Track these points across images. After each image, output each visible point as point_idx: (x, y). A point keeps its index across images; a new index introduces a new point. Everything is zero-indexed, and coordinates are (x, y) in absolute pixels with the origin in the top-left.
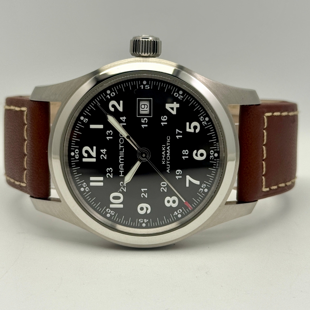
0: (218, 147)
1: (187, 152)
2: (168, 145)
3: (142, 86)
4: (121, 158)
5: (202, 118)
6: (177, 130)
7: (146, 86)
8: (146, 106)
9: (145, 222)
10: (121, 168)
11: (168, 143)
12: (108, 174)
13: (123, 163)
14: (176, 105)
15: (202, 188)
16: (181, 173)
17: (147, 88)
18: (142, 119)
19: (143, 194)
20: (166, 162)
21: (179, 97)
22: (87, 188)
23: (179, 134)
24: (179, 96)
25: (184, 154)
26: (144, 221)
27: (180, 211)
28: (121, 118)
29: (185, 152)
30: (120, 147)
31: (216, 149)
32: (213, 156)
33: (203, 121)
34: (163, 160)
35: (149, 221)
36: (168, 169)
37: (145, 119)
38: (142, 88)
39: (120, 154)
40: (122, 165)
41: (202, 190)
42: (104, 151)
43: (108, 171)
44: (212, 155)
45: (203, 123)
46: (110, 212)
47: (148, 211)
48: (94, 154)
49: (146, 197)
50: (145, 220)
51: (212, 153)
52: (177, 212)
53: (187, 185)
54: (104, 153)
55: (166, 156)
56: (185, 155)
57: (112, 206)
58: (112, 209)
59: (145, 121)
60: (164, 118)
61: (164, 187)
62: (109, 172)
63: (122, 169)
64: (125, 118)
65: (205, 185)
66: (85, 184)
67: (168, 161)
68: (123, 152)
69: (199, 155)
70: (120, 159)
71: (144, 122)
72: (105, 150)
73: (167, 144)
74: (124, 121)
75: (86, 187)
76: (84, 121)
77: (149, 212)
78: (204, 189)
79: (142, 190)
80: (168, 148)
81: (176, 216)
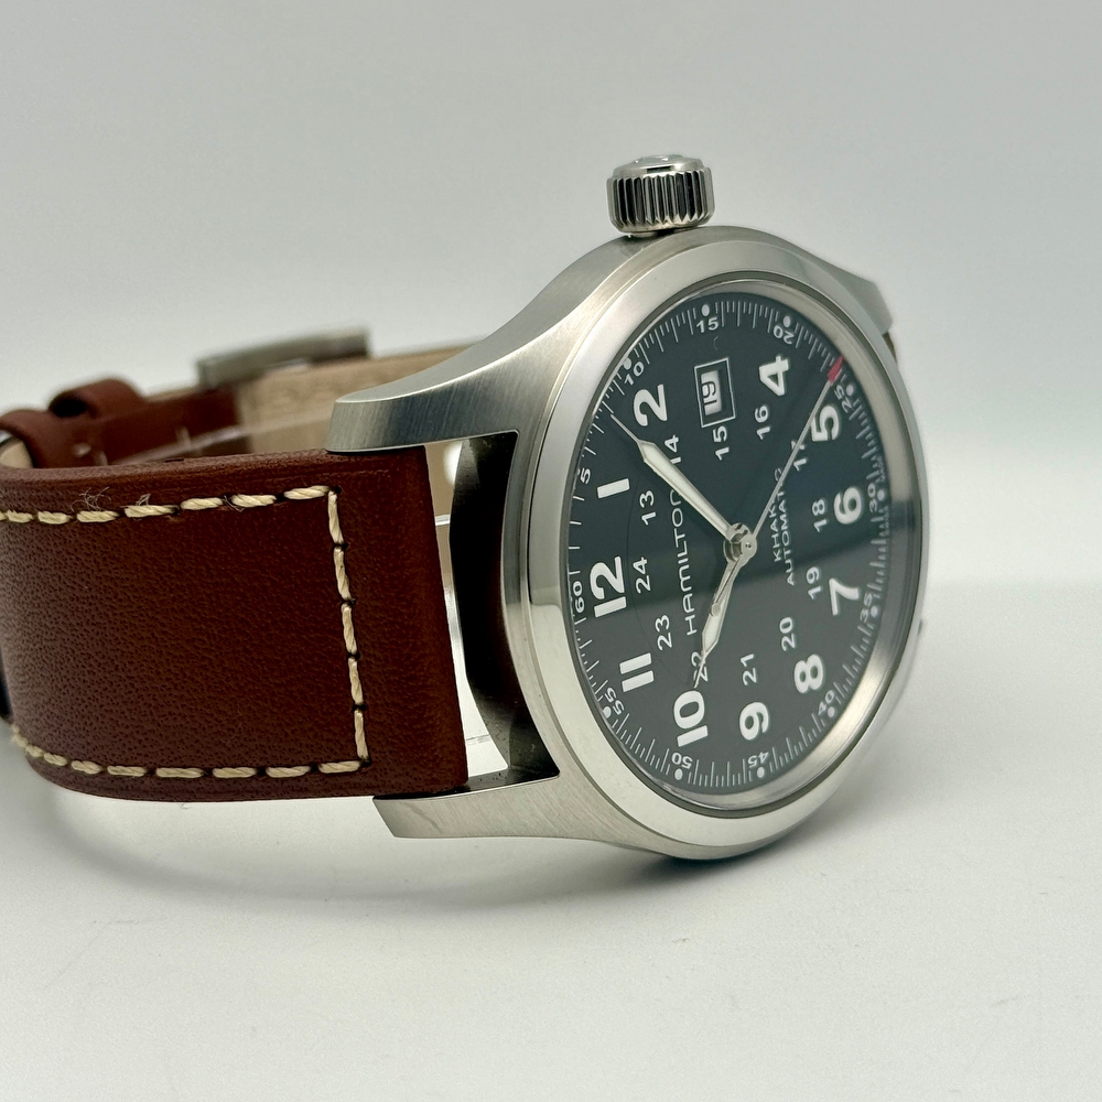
1: (821, 507)
2: (781, 498)
3: (701, 323)
4: (684, 574)
5: (841, 390)
6: (792, 444)
7: (710, 322)
9: (762, 761)
10: (687, 608)
12: (661, 638)
13: (690, 588)
14: (781, 365)
15: (865, 608)
16: (818, 578)
17: (713, 326)
18: (714, 431)
19: (746, 674)
20: (782, 555)
21: (785, 339)
22: (618, 703)
23: (800, 454)
24: (784, 334)
25: (816, 514)
26: (759, 761)
27: (830, 697)
28: (667, 443)
30: (677, 537)
32: (875, 501)
33: (844, 398)
34: (776, 550)
35: (770, 759)
36: (790, 573)
37: (722, 429)
38: (702, 330)
39: (679, 562)
40: (688, 596)
41: (867, 612)
42: (641, 565)
43: (659, 630)
44: (872, 499)
45: (843, 403)
46: (682, 762)
48: (618, 584)
49: (755, 680)
50: (761, 755)
51: (872, 491)
52: (825, 703)
53: (835, 611)
54: (643, 572)
55: (781, 532)
56: (820, 518)
57: (683, 740)
58: (685, 750)
59: (723, 434)
60: (762, 414)
61: (789, 635)
62: (663, 630)
63: (690, 610)
64: (675, 440)
65: (871, 596)
66: (611, 693)
67: (788, 548)
68: (685, 553)
69: (847, 508)
70: (683, 579)
71: (719, 440)
72: (643, 562)
73: (779, 495)
74: (675, 450)
75: (615, 700)
76: (583, 480)
77: (765, 725)
78: (870, 610)
79: (743, 660)
80: (781, 506)
81: (825, 715)
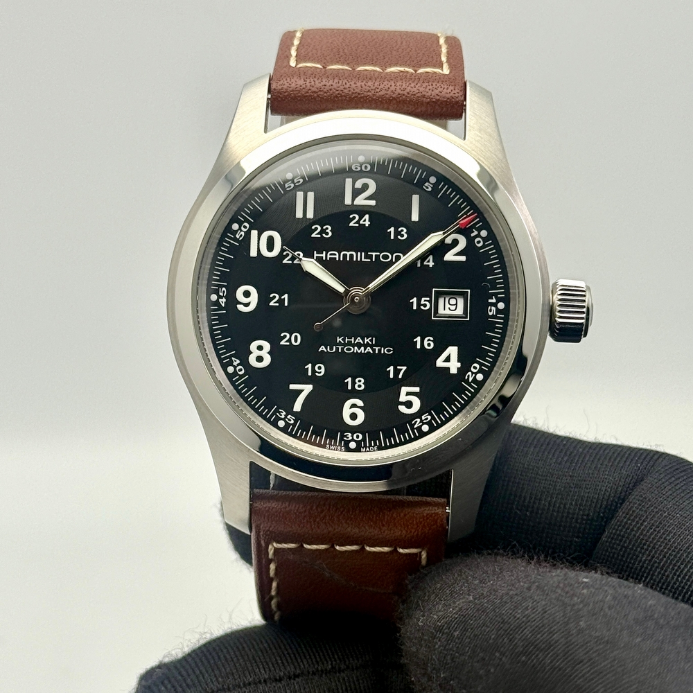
0: (368, 449)
1: (360, 386)
2: (374, 350)
3: (494, 301)
4: (351, 256)
5: (427, 419)
6: (404, 368)
7: (493, 308)
8: (453, 308)
9: (220, 300)
10: (331, 254)
11: (380, 350)
12: (319, 228)
13: (341, 259)
14: (454, 366)
15: (286, 416)
16: (317, 374)
17: (491, 311)
18: (428, 299)
19: (277, 297)
20: (340, 344)
21: (470, 373)
22: (292, 185)
23: (397, 372)
24: (473, 373)
25: (357, 380)
26: (221, 297)
27: (240, 370)
28: (431, 258)
29: (360, 384)
30: (374, 254)
31: (365, 446)
32: (351, 438)
33: (421, 421)
34: (344, 340)
35: (220, 308)
36: (327, 349)
37: (428, 304)
38: (490, 301)
39: (359, 253)
40: (337, 257)
41: (283, 417)
42: (366, 221)
43: (324, 228)
44: (352, 436)
45: (418, 420)
46: (241, 231)
47: (242, 306)
48: (360, 201)
49: (271, 304)
50: (224, 300)
51: (358, 437)
52: (238, 365)
53: (292, 387)
54: (361, 222)
55: (354, 346)
56: (354, 383)
57: (254, 233)
58: (248, 234)
59: (425, 306)
60: (429, 344)
61: (289, 340)
62: (323, 231)
63: (329, 256)
64: (431, 264)
65: (292, 422)
66: (299, 181)
67: (342, 349)
68: (363, 260)
69: (353, 411)
70: (348, 254)
71: (422, 302)
72: (367, 223)
73: (377, 348)
74: (425, 263)
75: (295, 184)
76: (427, 184)
77: (241, 308)
78: (284, 419)
79: (286, 296)
80: (369, 350)
81: (231, 363)
